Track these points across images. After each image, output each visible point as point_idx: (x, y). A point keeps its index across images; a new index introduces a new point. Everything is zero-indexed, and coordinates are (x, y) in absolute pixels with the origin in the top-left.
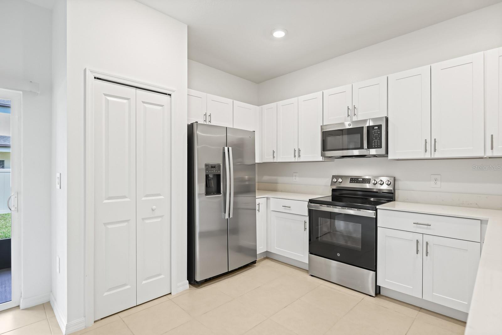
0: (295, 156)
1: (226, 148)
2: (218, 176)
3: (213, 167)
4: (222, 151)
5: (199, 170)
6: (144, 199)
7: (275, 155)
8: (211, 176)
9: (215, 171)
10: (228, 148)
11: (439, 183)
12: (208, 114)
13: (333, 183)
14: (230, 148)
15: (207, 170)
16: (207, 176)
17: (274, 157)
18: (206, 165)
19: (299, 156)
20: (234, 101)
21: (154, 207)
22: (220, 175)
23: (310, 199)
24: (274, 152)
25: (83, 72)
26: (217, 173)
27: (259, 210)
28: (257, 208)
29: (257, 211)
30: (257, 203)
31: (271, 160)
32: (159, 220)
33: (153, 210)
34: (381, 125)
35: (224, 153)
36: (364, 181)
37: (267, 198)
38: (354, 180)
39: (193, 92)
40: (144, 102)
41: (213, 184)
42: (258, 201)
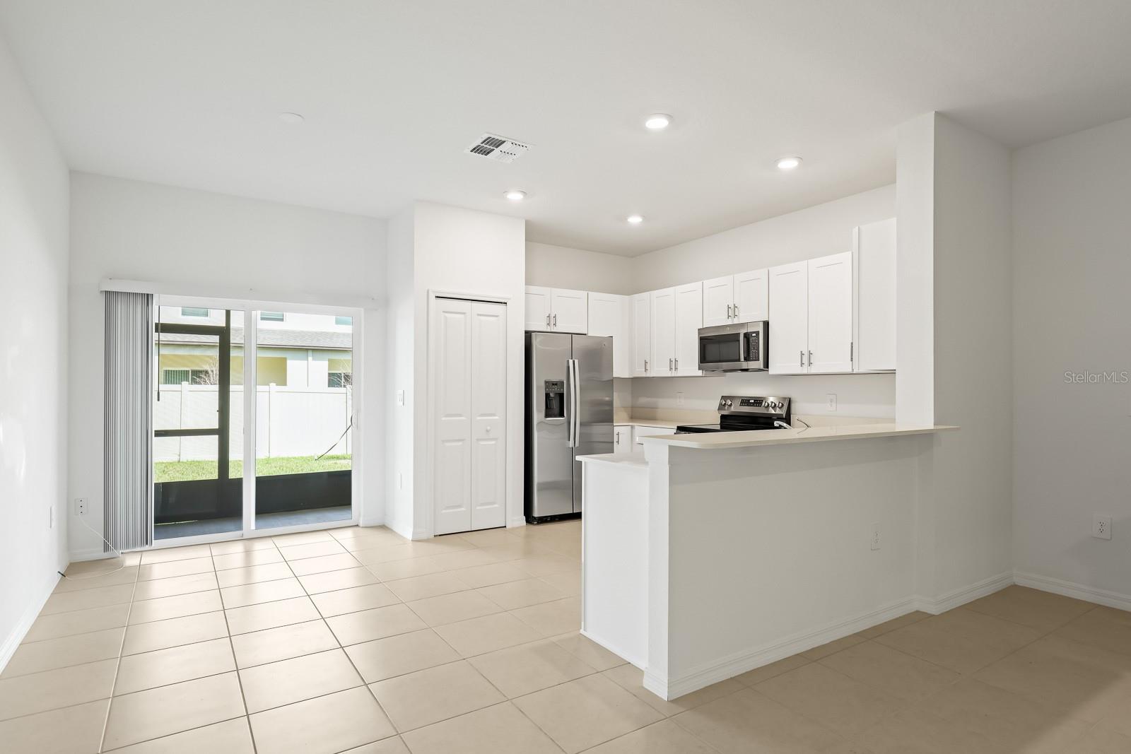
0: (671, 369)
1: (571, 361)
2: (561, 396)
3: (555, 384)
4: (566, 365)
5: (538, 387)
6: (479, 418)
7: (648, 368)
8: (552, 395)
9: (556, 389)
10: (574, 361)
11: (834, 405)
12: (552, 315)
13: (721, 407)
14: (576, 362)
15: (547, 387)
16: (547, 396)
17: (646, 370)
18: (546, 382)
19: (676, 369)
20: (590, 293)
21: (489, 428)
22: (563, 394)
23: (679, 425)
24: (646, 362)
25: (426, 294)
26: (559, 391)
27: (618, 442)
28: (615, 440)
29: (615, 443)
30: (615, 432)
31: (644, 375)
32: (493, 442)
33: (487, 431)
34: (759, 332)
35: (569, 367)
36: (756, 403)
37: (632, 427)
38: (745, 402)
39: (533, 289)
40: (478, 315)
41: (555, 404)
42: (616, 430)
